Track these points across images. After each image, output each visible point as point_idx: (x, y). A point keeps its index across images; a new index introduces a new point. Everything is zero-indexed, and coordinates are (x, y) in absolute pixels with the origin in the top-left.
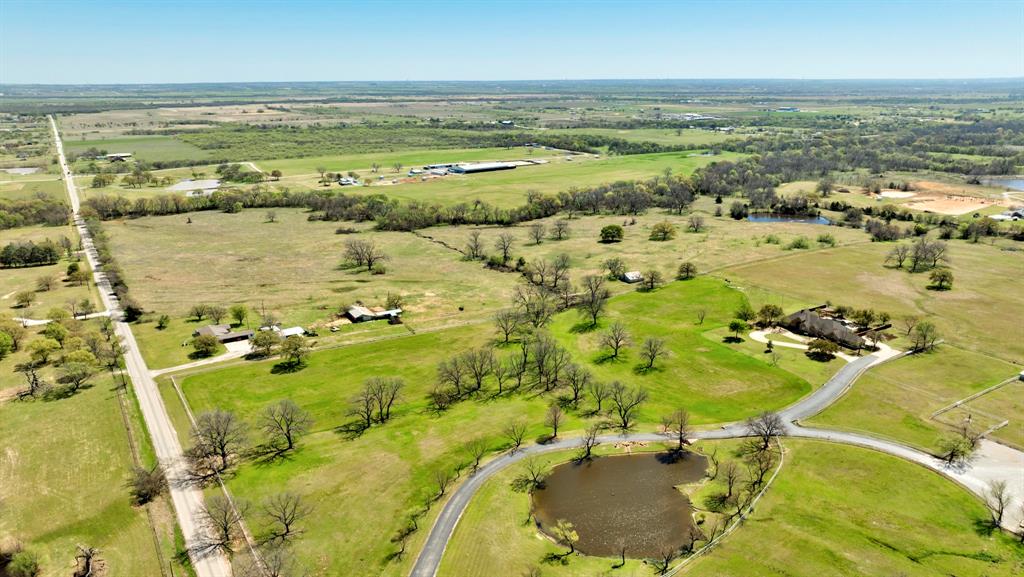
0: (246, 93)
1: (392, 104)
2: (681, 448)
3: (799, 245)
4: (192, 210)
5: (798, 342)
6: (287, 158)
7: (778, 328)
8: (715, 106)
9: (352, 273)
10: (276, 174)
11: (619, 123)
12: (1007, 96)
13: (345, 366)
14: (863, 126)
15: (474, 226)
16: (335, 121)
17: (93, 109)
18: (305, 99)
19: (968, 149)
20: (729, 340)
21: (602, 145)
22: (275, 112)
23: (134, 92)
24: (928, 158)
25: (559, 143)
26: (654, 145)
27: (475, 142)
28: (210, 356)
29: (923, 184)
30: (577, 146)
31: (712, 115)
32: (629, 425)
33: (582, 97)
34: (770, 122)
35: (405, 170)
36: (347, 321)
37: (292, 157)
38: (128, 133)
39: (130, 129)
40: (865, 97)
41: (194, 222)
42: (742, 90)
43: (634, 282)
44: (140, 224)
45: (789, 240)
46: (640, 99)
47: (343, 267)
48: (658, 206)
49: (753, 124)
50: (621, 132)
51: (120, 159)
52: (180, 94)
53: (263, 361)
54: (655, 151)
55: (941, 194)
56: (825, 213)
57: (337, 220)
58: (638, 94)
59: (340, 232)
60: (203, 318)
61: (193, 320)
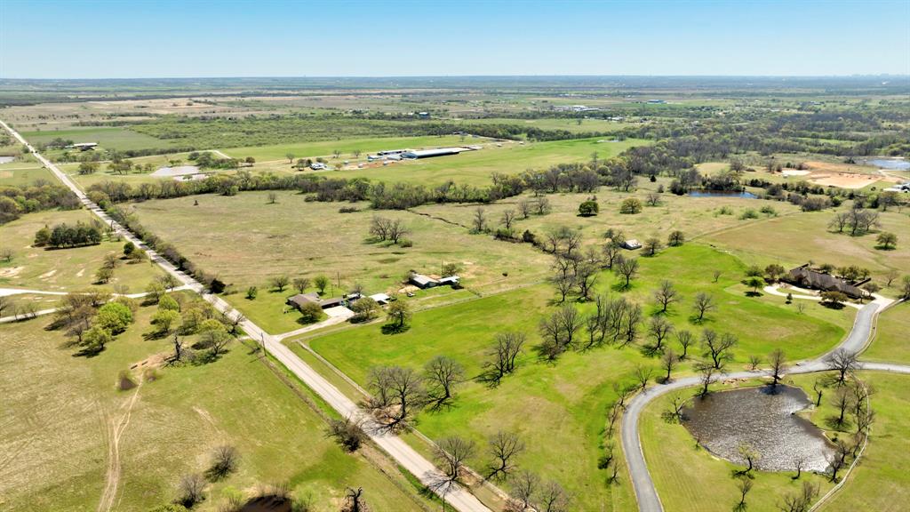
0: (160, 88)
1: (304, 98)
2: (775, 382)
3: (750, 215)
4: (191, 194)
5: (806, 295)
6: (247, 146)
7: (783, 284)
8: (592, 99)
9: (382, 246)
10: (250, 160)
11: (522, 114)
12: (824, 91)
13: (443, 326)
14: (729, 116)
15: (458, 204)
16: (266, 113)
17: (24, 102)
18: (223, 93)
19: (827, 134)
20: (751, 294)
21: (520, 133)
22: (203, 105)
23: (51, 87)
24: (801, 142)
25: (483, 131)
26: (566, 133)
27: (408, 131)
28: (317, 321)
29: (811, 164)
30: (501, 134)
31: (596, 106)
32: (719, 366)
33: (470, 91)
34: (649, 112)
35: (363, 156)
36: (415, 288)
37: (251, 146)
38: (77, 125)
39: (77, 121)
40: (713, 91)
41: (200, 204)
42: (603, 85)
43: (634, 248)
44: (149, 206)
45: (739, 212)
46: (522, 94)
47: (370, 242)
48: (604, 185)
49: (635, 115)
50: (528, 121)
51: (89, 148)
52: (95, 88)
53: (367, 324)
54: (569, 138)
55: (833, 172)
56: (748, 189)
57: (332, 201)
58: (519, 88)
59: (343, 211)
60: (283, 288)
61: (276, 291)
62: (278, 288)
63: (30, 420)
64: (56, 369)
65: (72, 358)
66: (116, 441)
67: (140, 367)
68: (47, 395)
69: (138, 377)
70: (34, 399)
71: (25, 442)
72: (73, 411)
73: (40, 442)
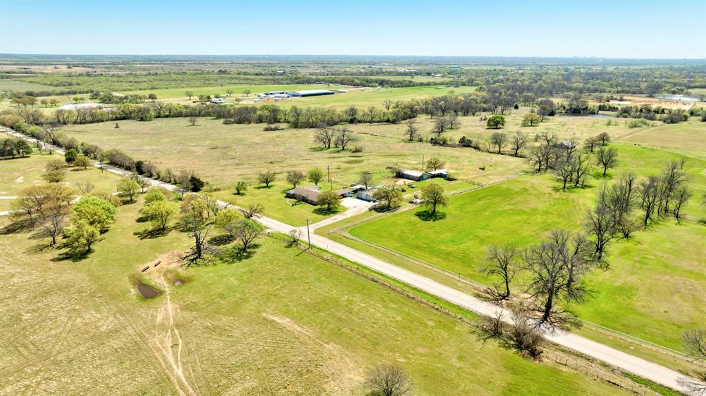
10: (152, 96)
31: (414, 70)
41: (121, 127)
47: (316, 150)
56: (600, 111)
59: (267, 130)
60: (270, 184)
61: (264, 187)
62: (265, 185)
63: (21, 349)
64: (34, 277)
65: (52, 264)
66: (179, 372)
67: (152, 269)
68: (36, 311)
69: (158, 281)
70: (18, 318)
71: (27, 387)
72: (87, 332)
73: (55, 383)
